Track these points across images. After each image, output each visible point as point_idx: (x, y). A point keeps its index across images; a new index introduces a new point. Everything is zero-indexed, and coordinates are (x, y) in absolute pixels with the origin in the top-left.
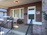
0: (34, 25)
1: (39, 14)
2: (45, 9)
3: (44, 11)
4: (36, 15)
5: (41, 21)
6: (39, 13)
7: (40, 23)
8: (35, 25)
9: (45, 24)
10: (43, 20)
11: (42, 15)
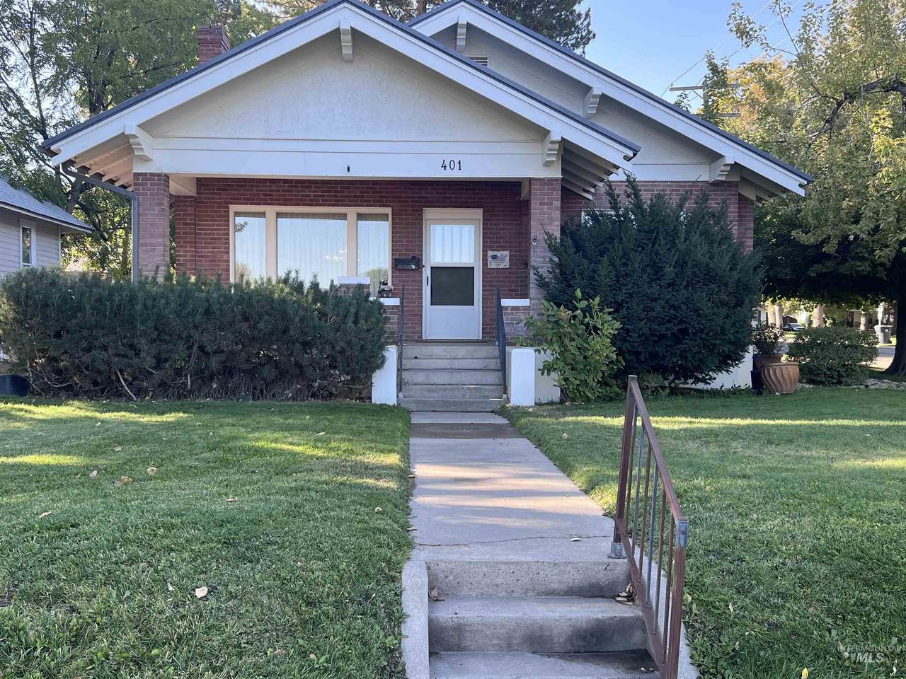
0: (507, 308)
1: (505, 264)
2: (537, 259)
3: (535, 264)
4: (486, 271)
5: (525, 296)
6: (503, 259)
7: (525, 302)
8: (509, 311)
9: (537, 301)
10: (533, 290)
11: (531, 275)
